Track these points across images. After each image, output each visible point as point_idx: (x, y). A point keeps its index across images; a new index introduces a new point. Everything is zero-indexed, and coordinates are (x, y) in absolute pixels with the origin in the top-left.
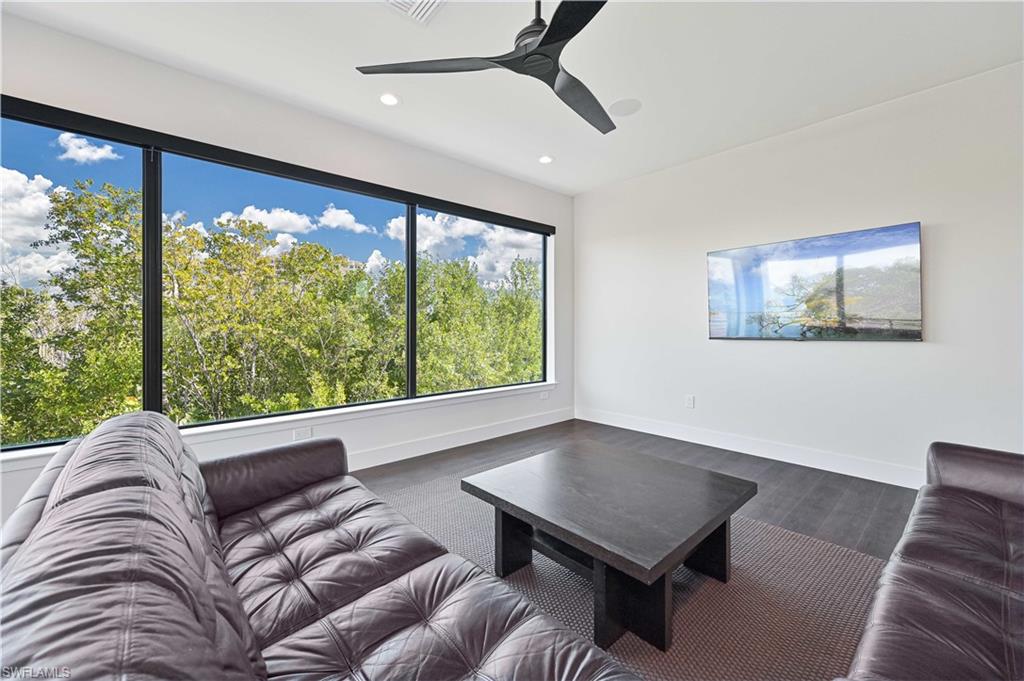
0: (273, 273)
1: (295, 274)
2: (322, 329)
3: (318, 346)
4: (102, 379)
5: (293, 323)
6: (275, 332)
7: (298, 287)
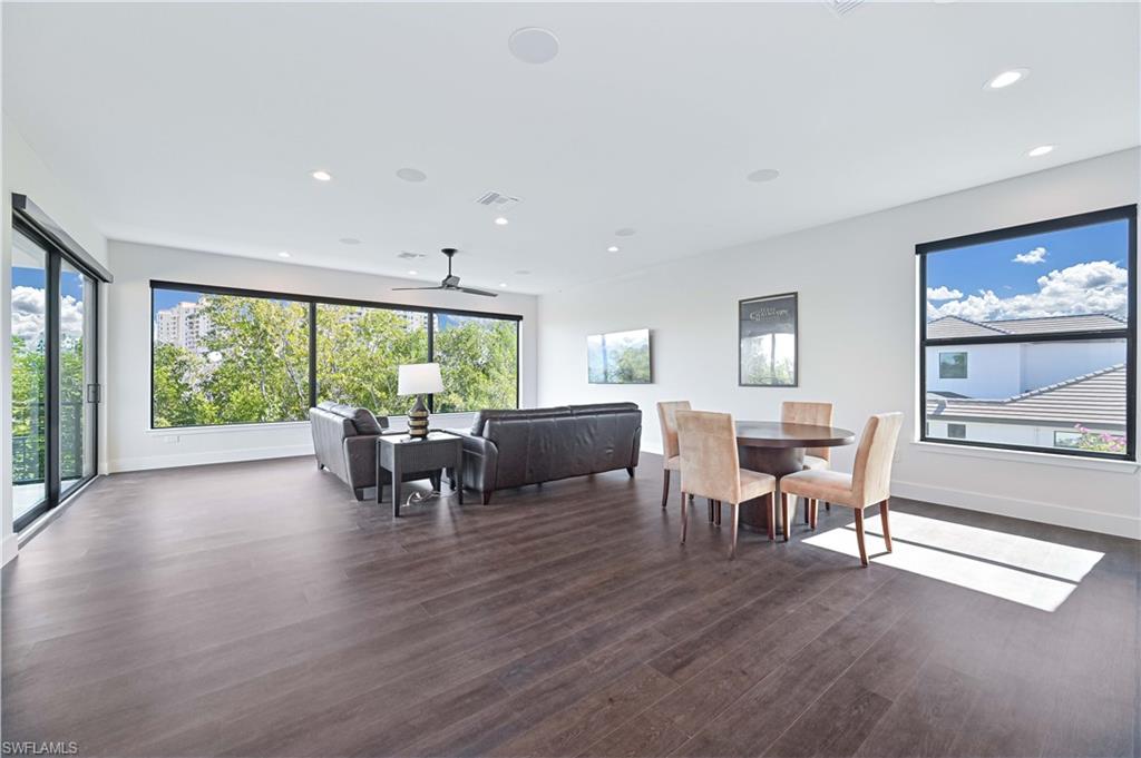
0: (353, 335)
1: (369, 334)
2: (389, 378)
3: (386, 390)
4: (240, 411)
5: (369, 373)
6: (356, 379)
7: (371, 343)
